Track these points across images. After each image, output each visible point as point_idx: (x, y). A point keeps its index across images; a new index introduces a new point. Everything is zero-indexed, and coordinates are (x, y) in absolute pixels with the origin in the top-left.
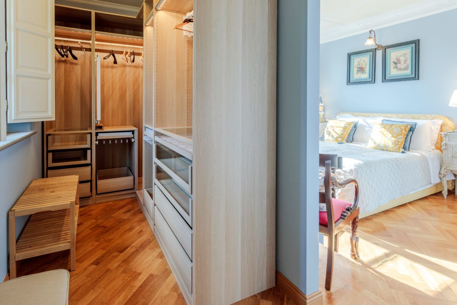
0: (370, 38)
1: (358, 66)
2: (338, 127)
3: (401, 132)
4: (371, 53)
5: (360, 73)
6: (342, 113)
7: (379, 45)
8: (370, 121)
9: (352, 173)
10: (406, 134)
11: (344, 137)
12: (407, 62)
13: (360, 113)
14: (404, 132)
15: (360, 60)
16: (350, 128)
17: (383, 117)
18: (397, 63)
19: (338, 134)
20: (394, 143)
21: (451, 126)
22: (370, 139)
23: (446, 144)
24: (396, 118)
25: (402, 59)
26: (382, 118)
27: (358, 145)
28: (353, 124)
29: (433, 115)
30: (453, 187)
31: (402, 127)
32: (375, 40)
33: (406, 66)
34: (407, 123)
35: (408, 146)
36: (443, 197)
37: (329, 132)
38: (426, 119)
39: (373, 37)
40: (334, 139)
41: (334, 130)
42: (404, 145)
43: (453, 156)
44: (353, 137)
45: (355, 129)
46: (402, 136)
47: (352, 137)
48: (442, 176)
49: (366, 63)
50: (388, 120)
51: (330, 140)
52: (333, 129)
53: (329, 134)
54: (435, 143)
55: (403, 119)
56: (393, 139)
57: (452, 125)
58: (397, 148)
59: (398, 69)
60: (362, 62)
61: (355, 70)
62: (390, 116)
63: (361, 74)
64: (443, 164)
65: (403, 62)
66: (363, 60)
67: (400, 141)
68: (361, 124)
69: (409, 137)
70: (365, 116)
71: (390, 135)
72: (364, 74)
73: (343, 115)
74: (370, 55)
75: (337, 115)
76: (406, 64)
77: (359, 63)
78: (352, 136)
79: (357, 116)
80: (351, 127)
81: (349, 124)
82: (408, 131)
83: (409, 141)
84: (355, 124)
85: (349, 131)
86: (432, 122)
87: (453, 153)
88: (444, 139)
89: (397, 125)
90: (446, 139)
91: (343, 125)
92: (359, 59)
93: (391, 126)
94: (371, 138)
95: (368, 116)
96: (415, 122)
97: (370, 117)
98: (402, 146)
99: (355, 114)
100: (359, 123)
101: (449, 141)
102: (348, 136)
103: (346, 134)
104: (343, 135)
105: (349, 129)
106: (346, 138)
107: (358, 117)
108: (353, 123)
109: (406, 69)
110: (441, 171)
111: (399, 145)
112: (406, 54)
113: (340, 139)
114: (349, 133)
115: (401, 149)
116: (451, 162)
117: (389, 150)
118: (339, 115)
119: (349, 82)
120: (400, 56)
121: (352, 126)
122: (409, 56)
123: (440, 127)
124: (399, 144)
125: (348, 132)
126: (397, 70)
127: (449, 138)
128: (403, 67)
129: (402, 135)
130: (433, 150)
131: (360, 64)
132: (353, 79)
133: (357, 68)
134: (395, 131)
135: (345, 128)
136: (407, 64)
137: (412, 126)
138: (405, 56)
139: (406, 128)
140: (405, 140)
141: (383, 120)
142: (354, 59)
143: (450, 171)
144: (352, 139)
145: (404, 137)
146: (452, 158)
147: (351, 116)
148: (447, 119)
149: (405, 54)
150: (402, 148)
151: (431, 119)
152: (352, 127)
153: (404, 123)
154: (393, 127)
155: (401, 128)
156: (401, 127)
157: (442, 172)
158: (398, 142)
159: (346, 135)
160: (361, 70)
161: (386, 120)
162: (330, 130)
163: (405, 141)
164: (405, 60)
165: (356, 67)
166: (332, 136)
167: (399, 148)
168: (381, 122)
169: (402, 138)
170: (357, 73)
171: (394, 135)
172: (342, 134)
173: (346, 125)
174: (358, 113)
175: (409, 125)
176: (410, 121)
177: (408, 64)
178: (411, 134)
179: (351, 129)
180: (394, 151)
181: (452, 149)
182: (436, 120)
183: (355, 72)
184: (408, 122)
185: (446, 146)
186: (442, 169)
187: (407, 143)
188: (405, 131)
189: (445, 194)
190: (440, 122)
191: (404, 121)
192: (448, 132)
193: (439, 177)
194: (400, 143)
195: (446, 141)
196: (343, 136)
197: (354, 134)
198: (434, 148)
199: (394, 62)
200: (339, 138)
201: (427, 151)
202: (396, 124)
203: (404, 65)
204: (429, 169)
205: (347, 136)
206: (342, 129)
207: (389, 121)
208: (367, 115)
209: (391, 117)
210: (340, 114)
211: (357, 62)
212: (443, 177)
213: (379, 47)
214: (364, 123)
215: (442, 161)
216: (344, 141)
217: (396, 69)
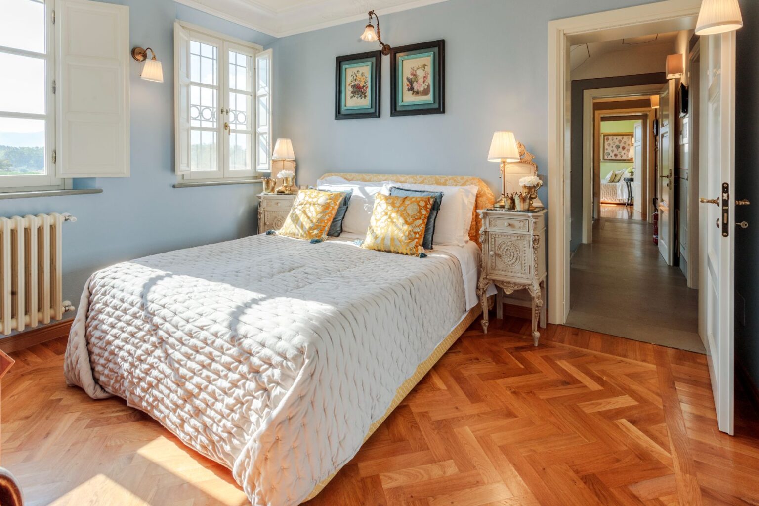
0: (370, 26)
1: (353, 84)
2: (314, 204)
3: (420, 212)
4: (374, 59)
5: (356, 96)
6: (327, 174)
7: (386, 45)
8: (371, 190)
9: (301, 360)
10: (427, 215)
11: (324, 227)
12: (427, 80)
13: (357, 175)
14: (424, 212)
15: (356, 72)
16: (336, 207)
17: (393, 181)
18: (413, 80)
19: (312, 221)
20: (408, 236)
21: (489, 195)
22: (368, 228)
23: (486, 232)
24: (412, 183)
25: (420, 73)
26: (391, 185)
27: (349, 243)
28: (341, 198)
29: (466, 178)
30: (493, 304)
31: (421, 201)
32: (379, 33)
33: (426, 87)
34: (428, 193)
35: (430, 239)
36: (483, 331)
37: (297, 216)
38: (456, 185)
39: (376, 27)
40: (305, 233)
41: (305, 213)
42: (424, 238)
43: (495, 253)
44: (342, 224)
45: (346, 207)
46: (421, 221)
47: (339, 225)
48: (481, 292)
49: (366, 77)
50: (399, 189)
51: (298, 235)
52: (304, 210)
53: (296, 222)
54: (469, 229)
55: (422, 185)
56: (406, 227)
57: (491, 195)
58: (414, 245)
59: (414, 92)
60: (359, 75)
61: (349, 90)
62: (403, 179)
63: (357, 98)
64: (481, 269)
65: (421, 80)
66: (360, 73)
67: (419, 231)
68: (357, 196)
69: (432, 221)
70: (365, 181)
71: (401, 221)
72: (363, 99)
73: (328, 179)
74: (372, 63)
75: (319, 179)
76: (425, 83)
77: (355, 77)
78: (340, 222)
79: (352, 180)
80: (338, 203)
81: (334, 197)
82: (431, 210)
83: (432, 228)
84: (346, 198)
85: (334, 212)
86: (464, 191)
87: (496, 247)
88: (483, 222)
89: (413, 199)
90: (485, 223)
91: (322, 199)
92: (355, 70)
93: (404, 201)
94: (370, 228)
95: (369, 181)
96: (440, 191)
97: (373, 181)
98: (421, 242)
99: (348, 176)
100: (354, 194)
101: (490, 227)
102: (333, 222)
103: (328, 220)
104: (321, 222)
105: (333, 208)
106: (327, 228)
107: (354, 182)
108: (341, 196)
109: (426, 92)
110: (479, 283)
111: (416, 240)
112: (426, 65)
113: (316, 232)
114: (333, 216)
115: (419, 247)
116: (493, 264)
117: (400, 251)
118: (322, 179)
119: (339, 113)
120: (418, 69)
121: (339, 201)
122: (430, 69)
123: (475, 198)
124: (416, 238)
125: (331, 214)
126: (413, 94)
127: (490, 221)
128: (421, 89)
129: (420, 219)
130: (467, 242)
131: (356, 79)
132: (345, 108)
133: (352, 86)
134: (410, 212)
135: (326, 207)
136: (427, 84)
137: (436, 199)
138: (425, 68)
139: (427, 204)
140: (426, 227)
141: (392, 188)
142: (346, 69)
143: (491, 282)
144: (339, 229)
145: (423, 223)
146: (494, 258)
147: (343, 180)
148: (483, 183)
149: (424, 66)
150: (421, 246)
151: (462, 185)
152: (340, 203)
153: (424, 194)
154: (407, 202)
155: (419, 205)
156: (419, 202)
157: (481, 285)
158: (415, 233)
159: (327, 223)
160: (358, 90)
161: (395, 188)
162: (298, 212)
163: (425, 230)
164: (425, 77)
165: (349, 85)
166: (302, 226)
167: (416, 247)
168: (387, 193)
169: (421, 225)
170: (351, 98)
171: (408, 220)
172: (320, 220)
173: (329, 201)
174: (353, 175)
175: (432, 197)
176: (434, 189)
177: (429, 84)
178: (435, 215)
179: (338, 207)
180: (409, 254)
181: (493, 240)
182: (469, 186)
183: (349, 94)
184: (430, 192)
185: (485, 235)
186: (481, 279)
187: (429, 232)
188: (426, 210)
189: (485, 326)
190: (475, 190)
191: (423, 190)
192: (488, 210)
193: (477, 294)
194: (417, 236)
195: (485, 226)
196: (323, 224)
197: (343, 218)
198: (468, 238)
199: (408, 79)
200: (314, 229)
201: (458, 245)
202: (411, 196)
203: (423, 85)
204: (463, 284)
205: (329, 224)
206: (319, 209)
207: (401, 191)
208: (367, 177)
209: (405, 182)
210: (325, 175)
211: (352, 75)
212: (483, 293)
213: (387, 49)
214: (361, 195)
215: (481, 265)
216: (323, 236)
217: (411, 92)
